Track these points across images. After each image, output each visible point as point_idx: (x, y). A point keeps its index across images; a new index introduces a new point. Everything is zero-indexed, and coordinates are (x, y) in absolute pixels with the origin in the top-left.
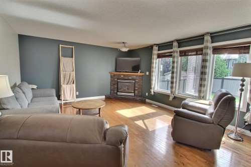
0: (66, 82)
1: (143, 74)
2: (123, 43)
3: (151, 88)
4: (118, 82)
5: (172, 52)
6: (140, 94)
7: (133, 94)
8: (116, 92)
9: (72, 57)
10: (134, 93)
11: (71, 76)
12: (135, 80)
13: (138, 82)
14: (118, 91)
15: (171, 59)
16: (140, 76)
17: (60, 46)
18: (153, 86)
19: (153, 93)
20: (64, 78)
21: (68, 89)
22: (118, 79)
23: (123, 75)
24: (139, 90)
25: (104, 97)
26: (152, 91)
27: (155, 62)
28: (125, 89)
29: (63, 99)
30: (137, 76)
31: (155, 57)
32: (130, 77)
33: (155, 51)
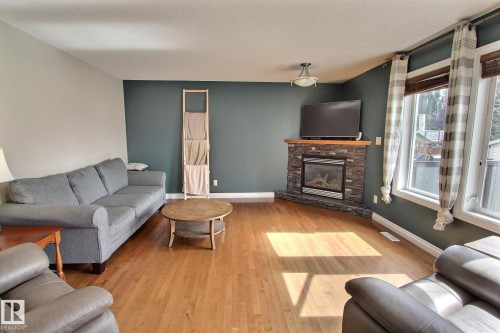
0: (192, 161)
1: (369, 143)
2: (303, 65)
3: (383, 184)
4: (304, 163)
5: (447, 69)
6: (359, 196)
7: (339, 196)
8: (299, 185)
9: (205, 111)
10: (343, 191)
11: (202, 148)
12: (345, 158)
13: (352, 165)
14: (303, 185)
15: (443, 93)
16: (360, 148)
17: (184, 91)
18: (388, 179)
19: (387, 198)
20: (190, 152)
21: (195, 173)
22: (304, 156)
23: (315, 146)
24: (356, 186)
25: (271, 195)
26: (386, 192)
27: (394, 105)
28: (321, 180)
29: (186, 192)
30: (350, 148)
31: (396, 90)
32: (333, 150)
33: (399, 75)
